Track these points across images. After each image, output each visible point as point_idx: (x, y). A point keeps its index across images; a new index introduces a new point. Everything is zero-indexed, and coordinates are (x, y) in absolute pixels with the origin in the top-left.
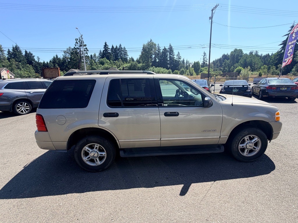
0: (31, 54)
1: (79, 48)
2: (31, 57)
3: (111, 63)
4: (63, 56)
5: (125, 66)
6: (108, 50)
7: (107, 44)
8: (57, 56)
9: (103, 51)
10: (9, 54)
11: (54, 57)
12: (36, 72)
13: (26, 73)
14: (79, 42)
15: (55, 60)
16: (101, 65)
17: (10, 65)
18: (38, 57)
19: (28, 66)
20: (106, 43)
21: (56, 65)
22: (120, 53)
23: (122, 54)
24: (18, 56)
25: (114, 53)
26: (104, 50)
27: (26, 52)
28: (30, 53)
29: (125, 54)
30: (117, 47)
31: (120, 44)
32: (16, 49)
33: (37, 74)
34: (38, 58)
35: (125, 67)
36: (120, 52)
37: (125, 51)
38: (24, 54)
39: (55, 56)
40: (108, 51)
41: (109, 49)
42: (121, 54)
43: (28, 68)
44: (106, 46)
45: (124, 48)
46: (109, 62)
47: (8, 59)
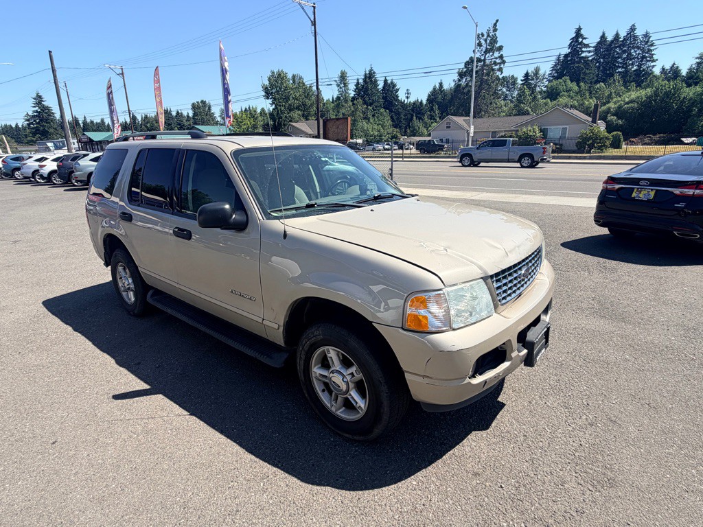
0: (394, 86)
1: (483, 58)
2: (392, 92)
3: (580, 91)
4: (454, 84)
5: (627, 100)
6: (583, 52)
7: (582, 32)
8: (441, 84)
9: (566, 56)
10: (357, 88)
11: (434, 89)
12: (395, 126)
13: (376, 127)
14: (486, 40)
15: (437, 96)
16: (549, 100)
17: (353, 112)
18: (407, 90)
19: (381, 114)
20: (579, 30)
21: (436, 107)
22: (625, 56)
23: (631, 60)
24: (370, 92)
25: (604, 58)
26: (569, 53)
27: (386, 81)
28: (392, 83)
29: (644, 57)
30: (617, 35)
31: (633, 25)
32: (370, 77)
33: (395, 130)
34: (408, 94)
35: (628, 103)
36: (624, 52)
37: (646, 47)
38: (381, 85)
39: (437, 86)
40: (583, 55)
41: (587, 46)
42: (630, 57)
43: (381, 118)
44: (577, 41)
45: (647, 35)
46: (576, 88)
47: (353, 99)
